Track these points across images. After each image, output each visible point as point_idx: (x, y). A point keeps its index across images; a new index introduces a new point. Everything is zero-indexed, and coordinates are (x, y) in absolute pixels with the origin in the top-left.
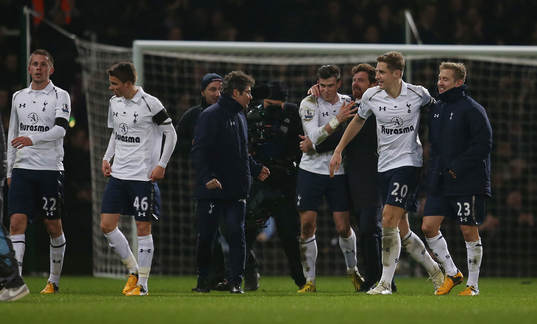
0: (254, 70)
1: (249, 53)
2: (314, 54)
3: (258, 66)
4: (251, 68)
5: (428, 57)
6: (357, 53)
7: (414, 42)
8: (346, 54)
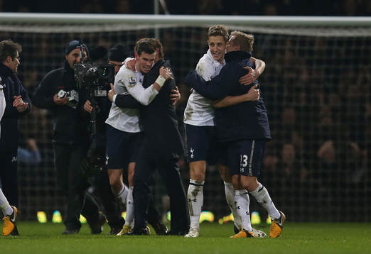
0: (19, 37)
1: (14, 23)
2: (73, 23)
3: (22, 34)
4: (16, 36)
5: (174, 26)
6: (111, 23)
7: (162, 13)
8: (101, 23)
